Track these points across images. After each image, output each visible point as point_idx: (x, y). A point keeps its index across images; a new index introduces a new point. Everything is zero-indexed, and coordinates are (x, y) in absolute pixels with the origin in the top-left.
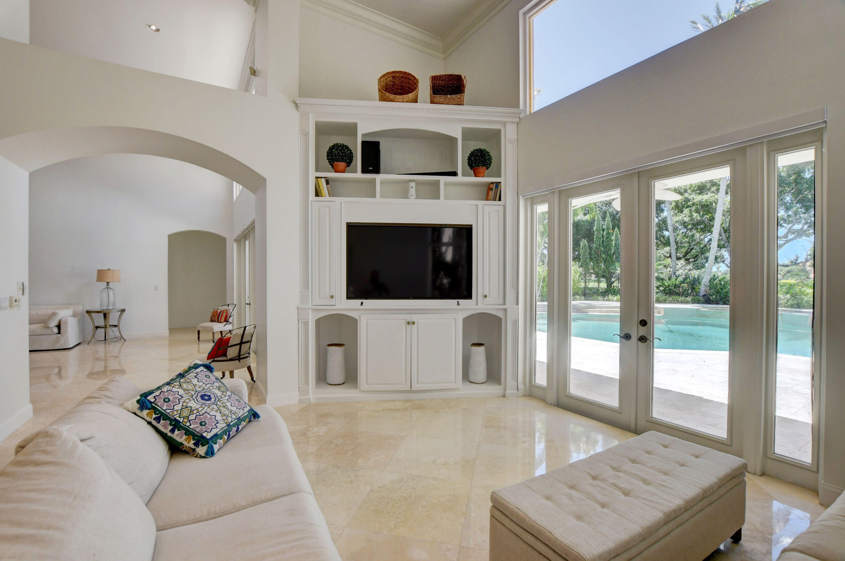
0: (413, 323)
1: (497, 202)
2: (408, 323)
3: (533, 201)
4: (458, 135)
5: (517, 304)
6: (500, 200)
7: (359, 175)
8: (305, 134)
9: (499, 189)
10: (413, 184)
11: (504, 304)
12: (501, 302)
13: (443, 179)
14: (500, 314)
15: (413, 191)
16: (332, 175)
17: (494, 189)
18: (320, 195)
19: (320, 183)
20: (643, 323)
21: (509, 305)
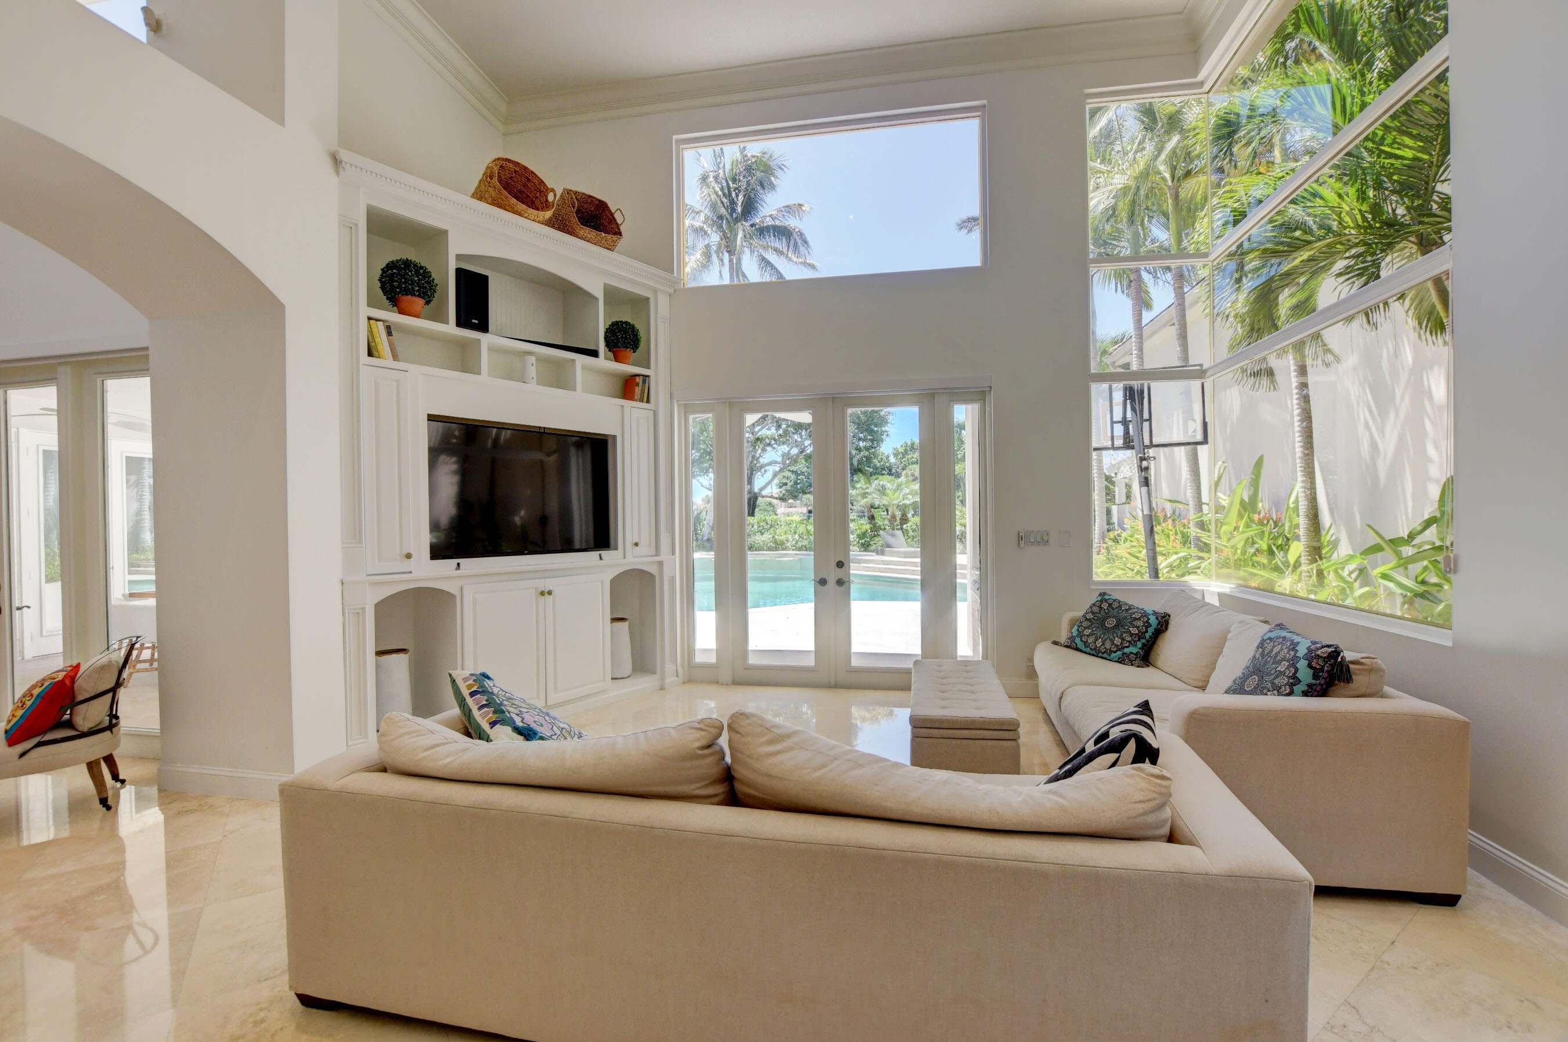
0: (550, 593)
1: (644, 405)
2: (542, 593)
3: (688, 409)
4: (599, 293)
5: (673, 553)
6: (648, 401)
7: (450, 328)
8: (352, 228)
9: (647, 385)
10: (532, 359)
11: (657, 554)
12: (653, 551)
13: (581, 359)
14: (653, 570)
15: (532, 371)
16: (393, 317)
17: (641, 384)
18: (375, 353)
19: (375, 330)
20: (840, 564)
21: (664, 556)
